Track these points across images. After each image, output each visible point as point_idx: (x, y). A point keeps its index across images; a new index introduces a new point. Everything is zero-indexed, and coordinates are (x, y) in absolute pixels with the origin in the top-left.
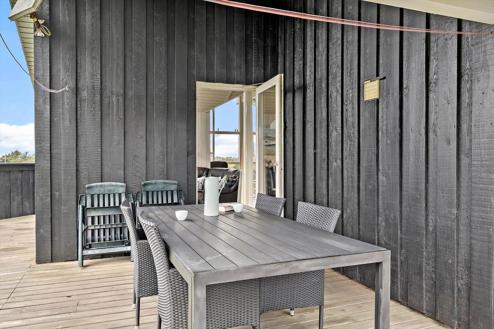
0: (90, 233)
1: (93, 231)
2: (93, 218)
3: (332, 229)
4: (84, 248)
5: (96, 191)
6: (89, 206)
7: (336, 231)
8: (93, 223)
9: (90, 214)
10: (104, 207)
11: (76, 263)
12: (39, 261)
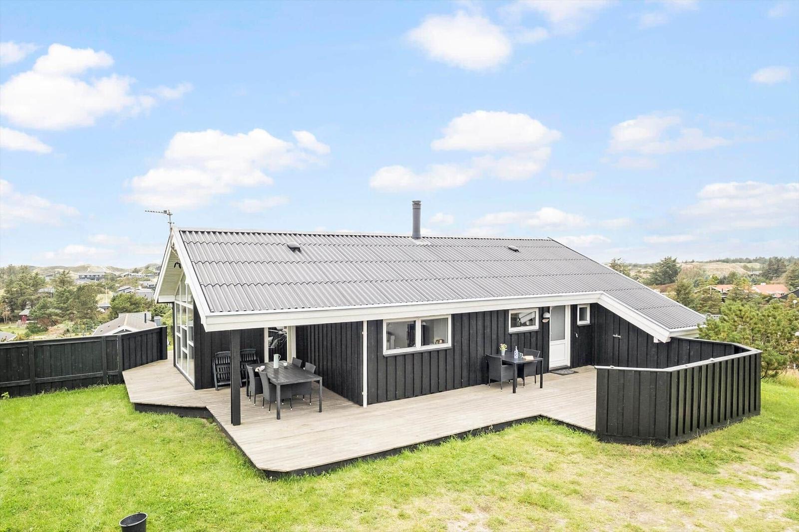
0: (219, 375)
1: (220, 374)
2: (220, 368)
3: (313, 371)
4: (218, 382)
5: (220, 356)
6: (217, 363)
7: (315, 373)
8: (220, 371)
9: (218, 367)
10: (223, 363)
11: (215, 389)
12: (196, 389)
